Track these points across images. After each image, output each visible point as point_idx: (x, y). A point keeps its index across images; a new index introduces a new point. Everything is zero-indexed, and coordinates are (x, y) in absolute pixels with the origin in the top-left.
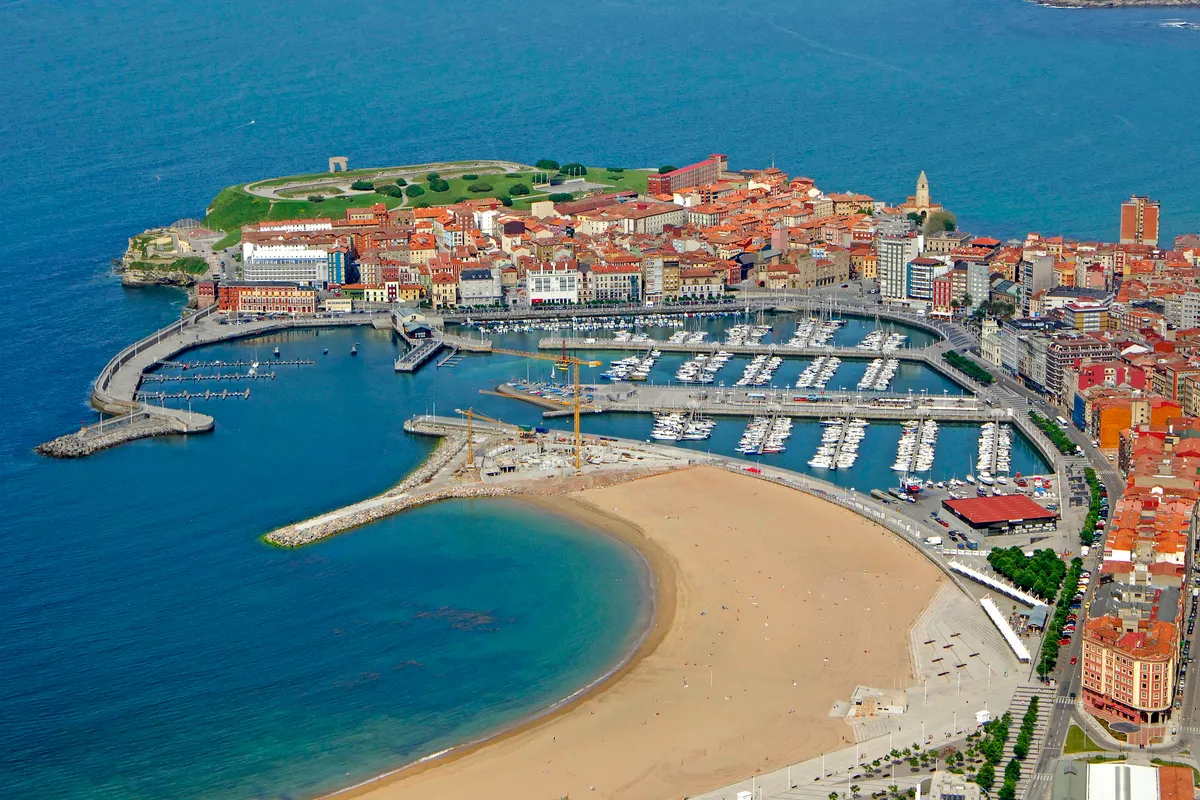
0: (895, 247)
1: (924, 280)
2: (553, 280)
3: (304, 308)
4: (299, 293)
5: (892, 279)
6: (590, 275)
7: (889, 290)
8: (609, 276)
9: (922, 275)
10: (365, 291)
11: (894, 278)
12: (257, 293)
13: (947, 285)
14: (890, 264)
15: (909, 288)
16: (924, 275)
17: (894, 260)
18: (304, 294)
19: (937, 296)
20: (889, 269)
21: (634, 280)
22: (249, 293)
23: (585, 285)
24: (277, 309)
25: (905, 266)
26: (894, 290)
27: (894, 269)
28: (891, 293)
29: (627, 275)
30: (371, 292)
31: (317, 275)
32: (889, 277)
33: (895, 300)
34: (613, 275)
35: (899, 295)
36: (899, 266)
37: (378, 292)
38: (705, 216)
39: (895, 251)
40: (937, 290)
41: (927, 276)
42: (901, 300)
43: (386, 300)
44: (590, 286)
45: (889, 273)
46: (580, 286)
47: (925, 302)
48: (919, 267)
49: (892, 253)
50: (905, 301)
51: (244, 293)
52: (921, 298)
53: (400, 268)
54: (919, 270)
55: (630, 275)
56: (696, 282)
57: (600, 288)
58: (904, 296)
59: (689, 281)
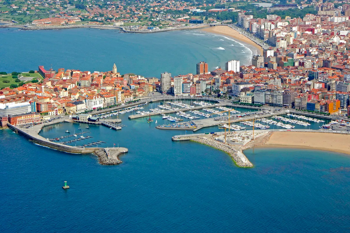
0: (178, 80)
1: (188, 88)
2: (97, 101)
3: (37, 120)
4: (36, 116)
5: (178, 89)
6: (105, 98)
7: (177, 92)
8: (109, 98)
9: (187, 86)
10: (49, 113)
11: (178, 88)
12: (22, 118)
13: (194, 88)
14: (177, 85)
15: (183, 90)
16: (188, 86)
17: (178, 83)
18: (37, 115)
19: (191, 92)
20: (177, 86)
21: (115, 99)
22: (20, 118)
23: (105, 102)
24: (29, 122)
25: (181, 84)
26: (178, 92)
27: (178, 86)
28: (178, 93)
29: (113, 97)
30: (51, 112)
31: (28, 110)
32: (177, 88)
33: (179, 94)
34: (110, 98)
35: (180, 93)
36: (180, 85)
37: (53, 112)
38: (87, 81)
39: (178, 81)
40: (191, 90)
41: (189, 86)
42: (181, 94)
43: (55, 114)
44: (106, 102)
45: (177, 87)
46: (104, 102)
47: (188, 94)
48: (186, 84)
49: (178, 82)
50: (182, 94)
51: (19, 118)
52: (187, 93)
53: (53, 104)
54: (186, 85)
55: (114, 97)
56: (128, 97)
57: (108, 102)
58: (182, 93)
59: (126, 97)
